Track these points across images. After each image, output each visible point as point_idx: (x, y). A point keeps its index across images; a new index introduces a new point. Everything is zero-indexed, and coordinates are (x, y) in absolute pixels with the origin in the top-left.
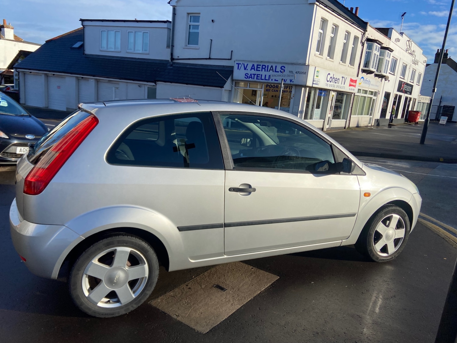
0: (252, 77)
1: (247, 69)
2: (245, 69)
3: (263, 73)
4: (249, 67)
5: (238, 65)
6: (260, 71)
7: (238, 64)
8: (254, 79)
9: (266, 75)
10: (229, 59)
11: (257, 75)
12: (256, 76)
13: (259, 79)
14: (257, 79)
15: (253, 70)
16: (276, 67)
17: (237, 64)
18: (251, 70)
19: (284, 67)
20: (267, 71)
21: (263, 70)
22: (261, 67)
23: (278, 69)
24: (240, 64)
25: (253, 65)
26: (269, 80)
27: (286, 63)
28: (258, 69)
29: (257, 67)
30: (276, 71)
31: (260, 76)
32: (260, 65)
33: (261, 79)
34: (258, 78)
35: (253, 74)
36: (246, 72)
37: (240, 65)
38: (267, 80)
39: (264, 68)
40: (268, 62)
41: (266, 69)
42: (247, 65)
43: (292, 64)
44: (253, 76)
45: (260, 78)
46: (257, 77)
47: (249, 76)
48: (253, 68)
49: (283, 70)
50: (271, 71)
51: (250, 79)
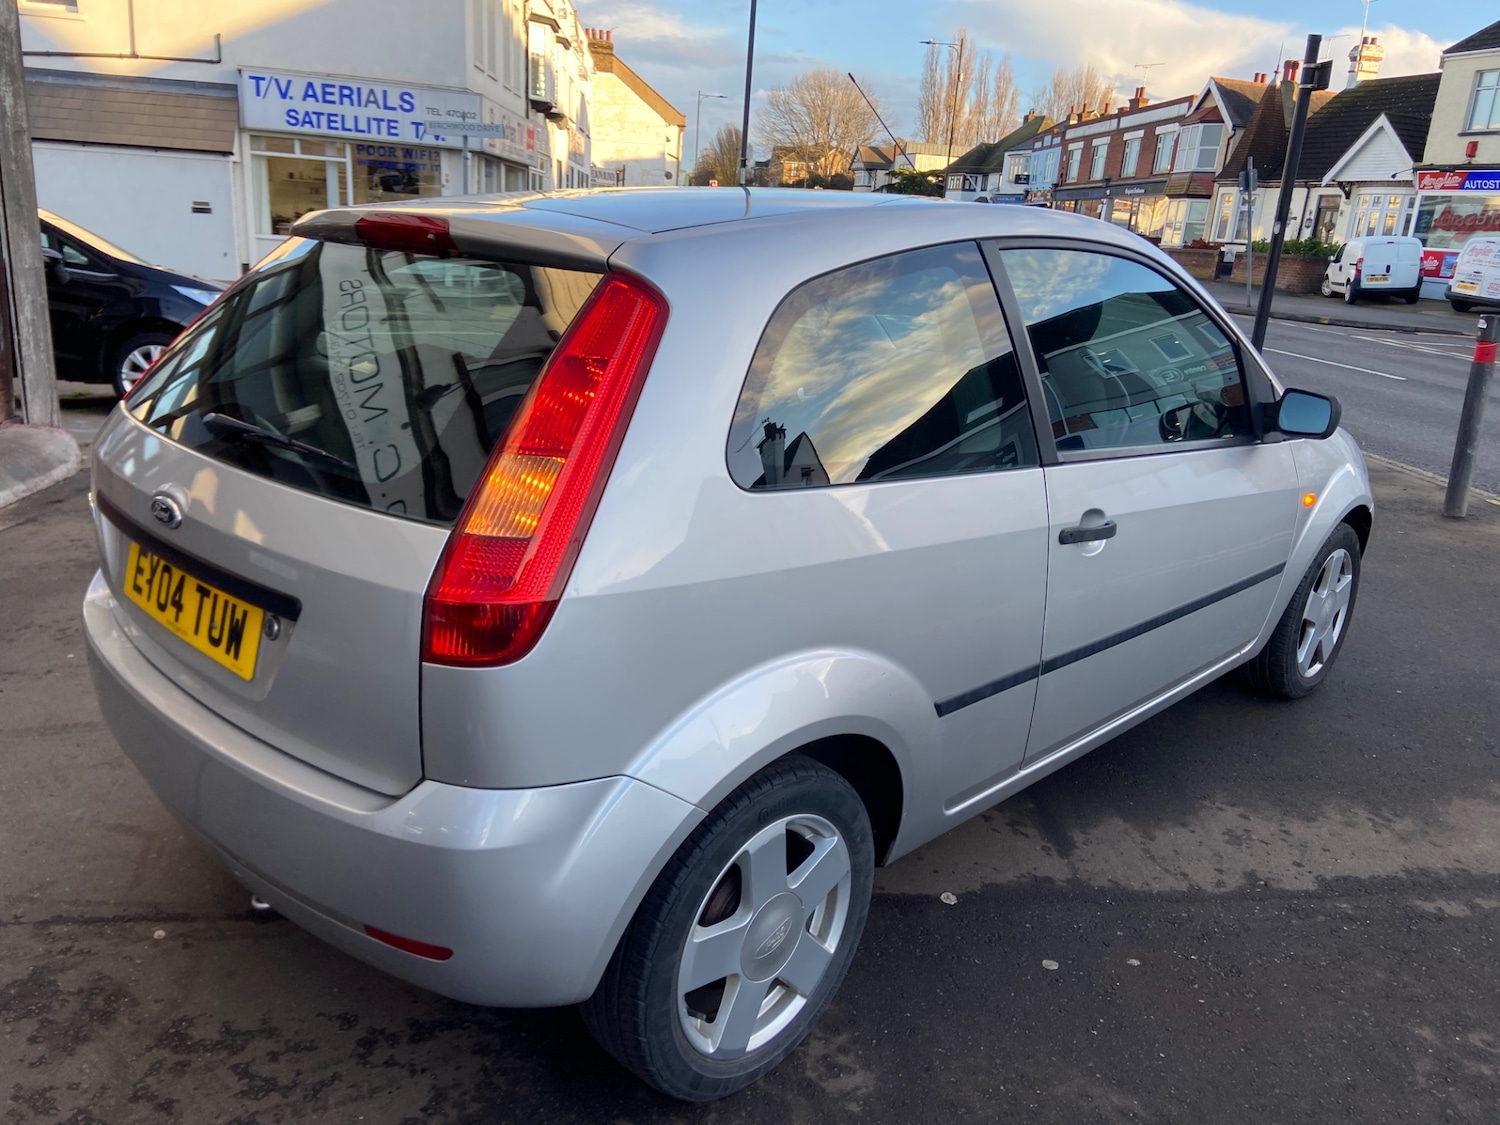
0: (310, 123)
1: (290, 94)
2: (284, 95)
3: (347, 110)
5: (254, 81)
6: (333, 102)
7: (258, 79)
8: (319, 126)
9: (356, 118)
10: (211, 62)
11: (330, 115)
12: (324, 119)
13: (336, 129)
14: (330, 128)
15: (313, 99)
16: (385, 92)
17: (252, 78)
18: (304, 99)
19: (412, 97)
20: (360, 105)
21: (346, 100)
22: (336, 91)
23: (394, 101)
24: (263, 79)
25: (310, 85)
26: (369, 131)
27: (411, 84)
28: (328, 98)
29: (325, 93)
30: (386, 107)
31: (339, 119)
32: (333, 86)
33: (344, 129)
34: (333, 125)
35: (314, 113)
36: (288, 104)
37: (261, 82)
38: (363, 131)
39: (347, 94)
40: (362, 79)
41: (355, 97)
42: (289, 82)
43: (433, 88)
44: (314, 118)
45: (339, 125)
46: (330, 121)
47: (300, 117)
48: (309, 92)
49: (407, 103)
50: (370, 105)
51: (307, 129)
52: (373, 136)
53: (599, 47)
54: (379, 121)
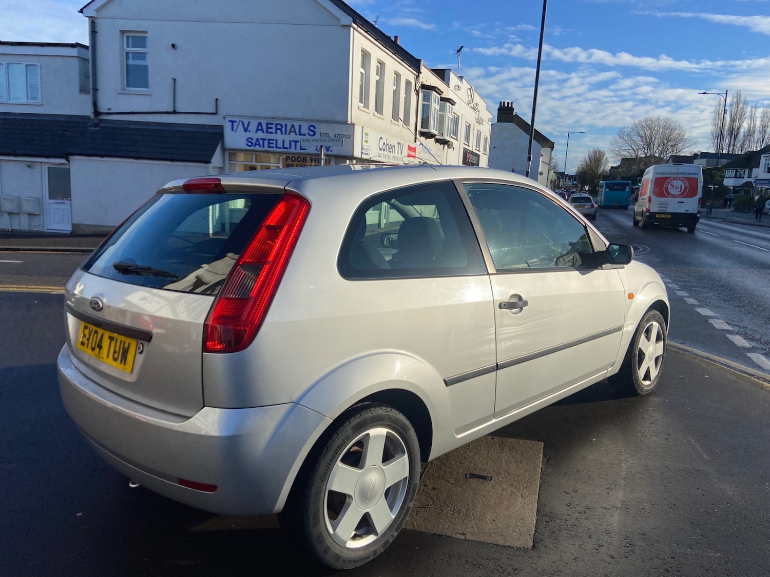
0: (259, 145)
1: (249, 129)
2: (246, 130)
3: (279, 137)
4: (253, 127)
6: (272, 133)
7: (232, 122)
8: (263, 146)
9: (283, 141)
10: (213, 114)
11: (269, 140)
12: (266, 142)
13: (273, 147)
14: (269, 147)
15: (261, 132)
16: (300, 126)
17: (230, 121)
18: (256, 132)
19: (314, 128)
20: (286, 133)
21: (279, 132)
22: (273, 126)
23: (305, 130)
24: (236, 122)
25: (260, 124)
26: (290, 148)
27: (316, 121)
28: (269, 130)
29: (268, 128)
30: (300, 134)
31: (274, 142)
32: (272, 124)
33: (277, 147)
34: (271, 145)
35: (261, 139)
36: (248, 135)
38: (287, 148)
40: (285, 119)
41: (283, 129)
42: (249, 123)
43: (327, 122)
44: (261, 142)
45: (274, 145)
46: (269, 143)
47: (254, 142)
48: (259, 128)
49: (312, 131)
50: (291, 133)
51: (257, 148)
52: (293, 150)
54: (296, 142)
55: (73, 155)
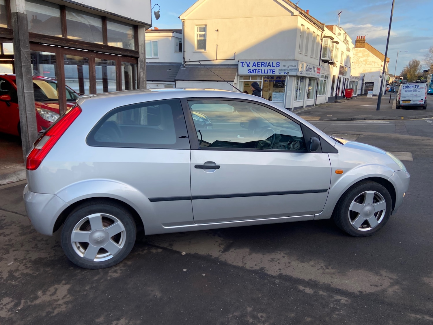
0: (254, 72)
2: (248, 66)
3: (263, 68)
4: (251, 65)
5: (241, 63)
6: (260, 66)
7: (242, 63)
9: (265, 70)
10: (233, 59)
15: (255, 66)
16: (273, 63)
17: (241, 62)
18: (253, 66)
19: (279, 63)
20: (266, 66)
21: (263, 66)
22: (261, 64)
23: (275, 65)
24: (244, 62)
25: (254, 63)
27: (280, 60)
28: (258, 65)
29: (258, 64)
30: (272, 66)
31: (260, 71)
32: (260, 62)
33: (261, 73)
34: (259, 72)
35: (255, 70)
36: (249, 68)
37: (243, 63)
38: (266, 73)
39: (263, 64)
40: (265, 60)
41: (265, 65)
42: (250, 63)
43: (285, 60)
46: (258, 71)
47: (251, 71)
48: (254, 65)
49: (278, 65)
50: (268, 66)
51: (253, 74)
52: (269, 74)
53: (361, 41)
54: (270, 70)
55: (177, 80)
